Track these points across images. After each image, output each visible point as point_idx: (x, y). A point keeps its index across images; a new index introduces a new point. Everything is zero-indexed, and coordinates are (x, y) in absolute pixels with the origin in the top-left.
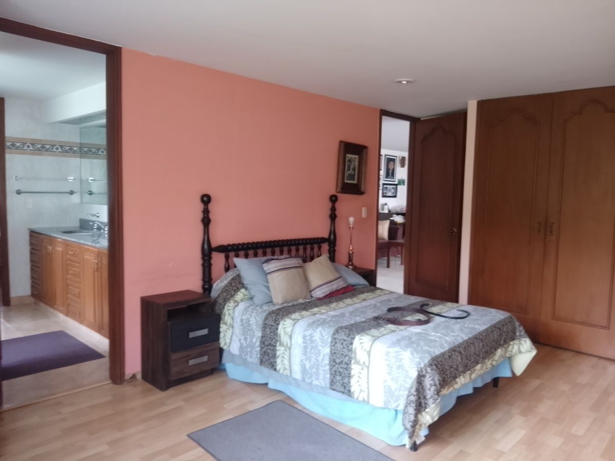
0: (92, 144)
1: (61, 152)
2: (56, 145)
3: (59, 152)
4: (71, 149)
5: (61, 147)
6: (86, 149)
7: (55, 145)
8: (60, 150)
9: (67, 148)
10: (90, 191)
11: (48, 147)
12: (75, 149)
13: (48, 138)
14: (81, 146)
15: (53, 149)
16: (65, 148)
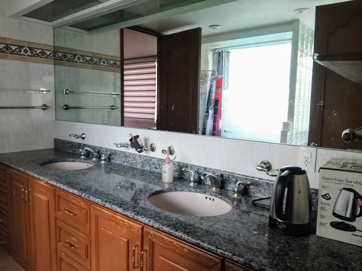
0: (67, 49)
1: (31, 56)
2: (25, 47)
3: (28, 55)
4: (43, 53)
5: (31, 49)
6: (60, 55)
7: (22, 47)
8: (29, 53)
9: (38, 51)
10: (66, 105)
11: (14, 48)
12: (48, 53)
13: (14, 37)
14: (56, 50)
15: (20, 51)
16: (36, 51)
